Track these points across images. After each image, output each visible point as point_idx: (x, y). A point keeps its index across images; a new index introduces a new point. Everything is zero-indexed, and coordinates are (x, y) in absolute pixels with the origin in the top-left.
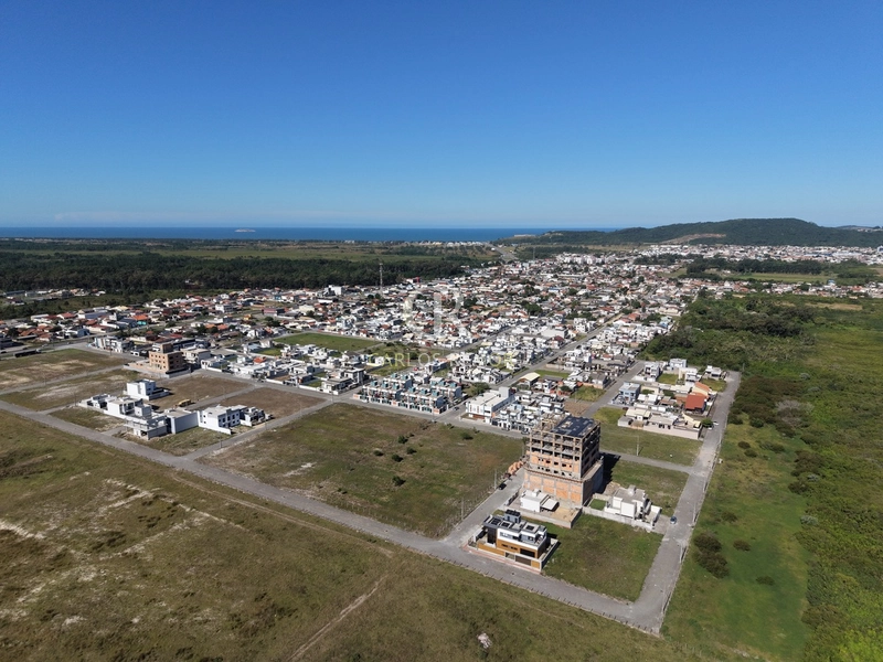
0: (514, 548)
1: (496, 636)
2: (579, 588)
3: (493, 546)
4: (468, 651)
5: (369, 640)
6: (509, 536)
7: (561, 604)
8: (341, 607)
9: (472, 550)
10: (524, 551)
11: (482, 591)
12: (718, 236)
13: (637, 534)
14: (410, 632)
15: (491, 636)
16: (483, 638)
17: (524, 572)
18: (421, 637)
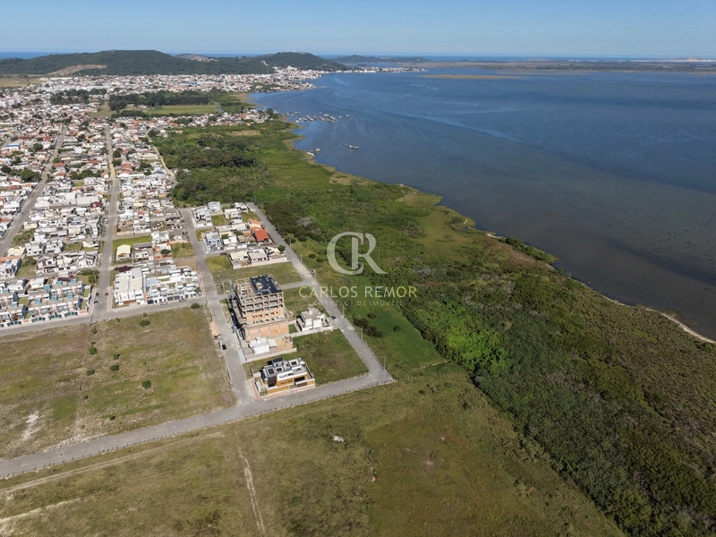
0: (290, 381)
1: (340, 433)
2: (341, 381)
3: (276, 387)
4: (339, 450)
5: (288, 487)
6: (285, 376)
7: (345, 395)
8: (244, 485)
9: (266, 398)
10: (297, 380)
11: (303, 416)
12: (100, 67)
13: (328, 335)
14: (301, 465)
15: (337, 435)
16: (336, 438)
17: (308, 391)
18: (310, 462)
